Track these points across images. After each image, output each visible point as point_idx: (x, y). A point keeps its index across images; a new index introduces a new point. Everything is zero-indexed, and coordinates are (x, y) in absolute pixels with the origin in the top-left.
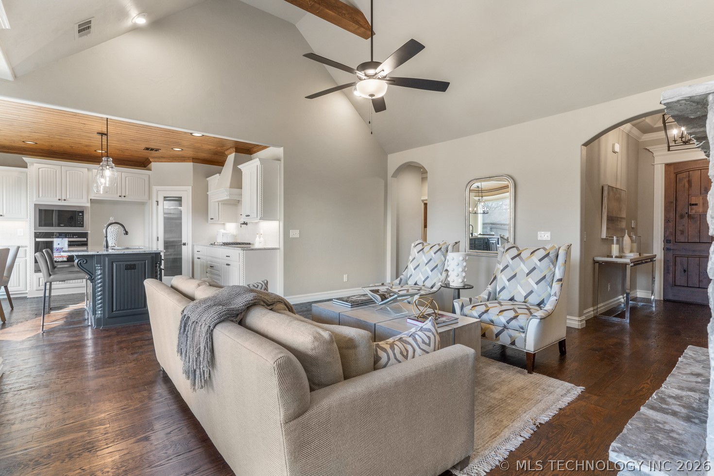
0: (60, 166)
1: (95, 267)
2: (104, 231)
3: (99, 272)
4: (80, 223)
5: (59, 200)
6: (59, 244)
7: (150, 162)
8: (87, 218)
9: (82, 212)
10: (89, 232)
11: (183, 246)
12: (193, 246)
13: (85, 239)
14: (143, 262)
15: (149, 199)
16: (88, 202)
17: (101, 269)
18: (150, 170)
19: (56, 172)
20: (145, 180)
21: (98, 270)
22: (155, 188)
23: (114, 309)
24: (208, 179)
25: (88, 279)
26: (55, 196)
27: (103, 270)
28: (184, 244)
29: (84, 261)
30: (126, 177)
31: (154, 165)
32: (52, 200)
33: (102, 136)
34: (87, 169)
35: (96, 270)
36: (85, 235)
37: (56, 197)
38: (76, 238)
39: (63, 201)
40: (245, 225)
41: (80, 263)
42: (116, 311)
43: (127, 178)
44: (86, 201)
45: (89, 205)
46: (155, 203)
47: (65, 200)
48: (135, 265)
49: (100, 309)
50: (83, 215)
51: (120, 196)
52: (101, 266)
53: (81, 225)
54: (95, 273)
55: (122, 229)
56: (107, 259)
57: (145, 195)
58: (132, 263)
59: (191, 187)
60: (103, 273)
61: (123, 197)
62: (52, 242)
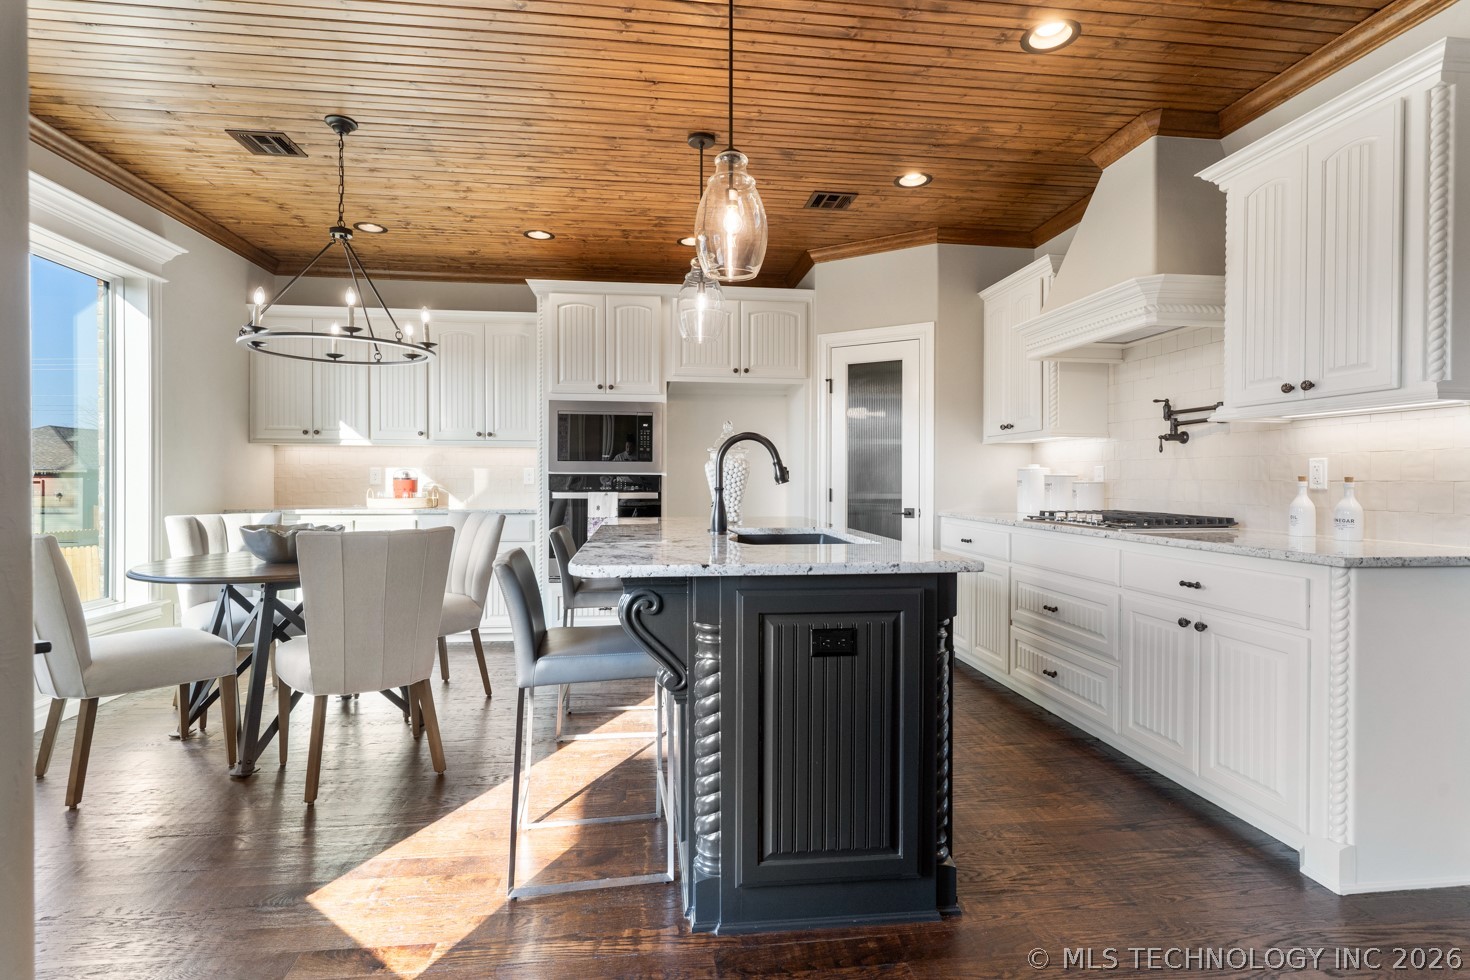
0: (601, 297)
1: (694, 632)
2: (710, 469)
3: (707, 660)
4: (645, 449)
5: (600, 387)
6: (598, 508)
7: (811, 263)
8: (661, 435)
9: (649, 419)
10: (664, 474)
11: (905, 521)
12: (937, 519)
13: (655, 495)
14: (888, 620)
15: (808, 376)
16: (662, 393)
17: (714, 648)
18: (811, 287)
19: (593, 311)
20: (796, 318)
21: (707, 648)
22: (823, 341)
23: (769, 849)
24: (983, 294)
25: (667, 685)
26: (591, 378)
27: (724, 649)
28: (910, 513)
29: (651, 605)
30: (750, 314)
31: (821, 271)
32: (585, 392)
33: (702, 144)
34: (659, 299)
35: (695, 646)
36: (653, 483)
37: (594, 379)
38: (635, 491)
39: (608, 390)
40: (1177, 444)
41: (638, 611)
42: (774, 856)
43: (752, 317)
44: (657, 389)
45: (663, 399)
46: (824, 386)
47: (611, 387)
48: (852, 633)
49: (712, 837)
50: (650, 427)
51: (736, 371)
52: (715, 633)
53: (645, 456)
54: (693, 660)
55: (769, 459)
56: (740, 601)
57: (796, 364)
58: (842, 623)
59: (931, 325)
60: (724, 667)
61: (743, 373)
62: (585, 502)
